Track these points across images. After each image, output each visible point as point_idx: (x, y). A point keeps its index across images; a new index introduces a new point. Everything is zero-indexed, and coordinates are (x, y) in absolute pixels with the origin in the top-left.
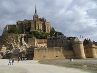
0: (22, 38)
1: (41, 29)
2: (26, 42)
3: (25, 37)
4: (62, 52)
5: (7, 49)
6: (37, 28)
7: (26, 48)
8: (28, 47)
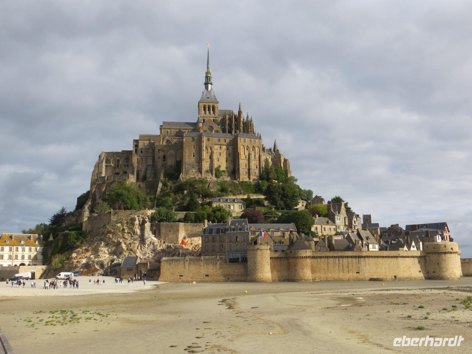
0: (144, 222)
1: (223, 168)
2: (154, 233)
3: (152, 219)
4: (218, 267)
5: (110, 254)
6: (206, 166)
7: (154, 250)
8: (159, 248)
